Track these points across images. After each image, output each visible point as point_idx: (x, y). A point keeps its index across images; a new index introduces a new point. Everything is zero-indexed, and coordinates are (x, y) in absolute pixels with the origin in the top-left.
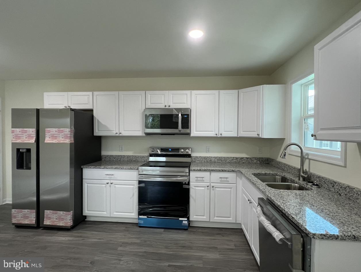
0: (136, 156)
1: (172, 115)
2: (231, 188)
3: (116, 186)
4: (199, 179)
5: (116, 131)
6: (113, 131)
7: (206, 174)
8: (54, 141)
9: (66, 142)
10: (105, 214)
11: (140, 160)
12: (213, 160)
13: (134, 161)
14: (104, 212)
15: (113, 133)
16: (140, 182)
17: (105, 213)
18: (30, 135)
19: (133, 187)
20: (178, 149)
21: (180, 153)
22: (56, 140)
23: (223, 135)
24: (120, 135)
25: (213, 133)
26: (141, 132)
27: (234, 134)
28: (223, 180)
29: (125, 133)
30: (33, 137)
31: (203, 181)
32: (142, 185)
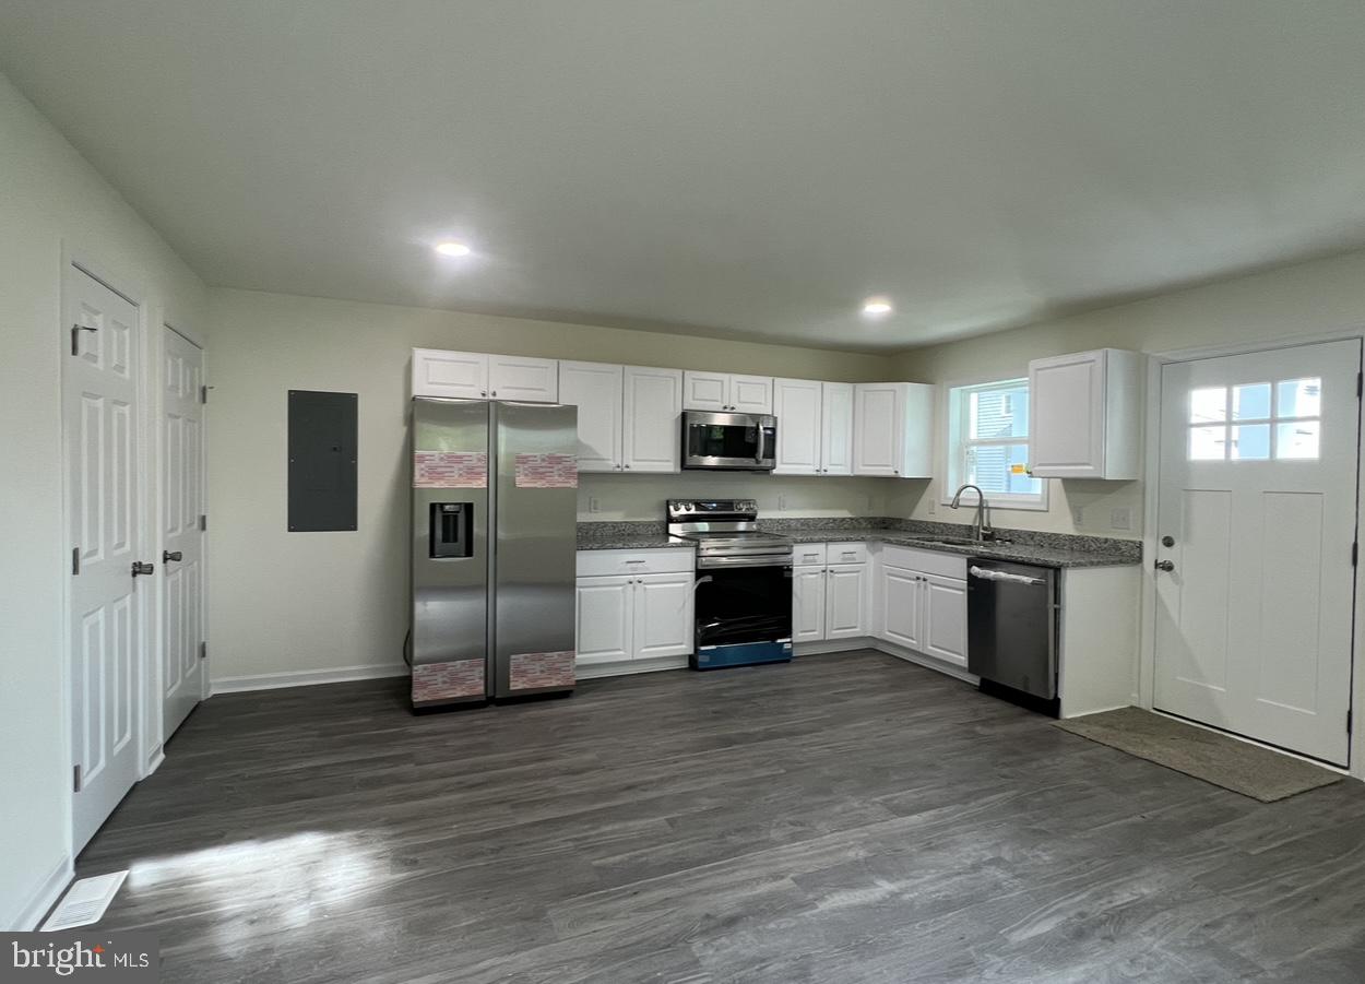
0: (632, 523)
1: (745, 428)
2: (858, 572)
3: (647, 586)
4: (808, 558)
5: (614, 461)
6: (608, 460)
7: (819, 548)
8: (539, 484)
9: (568, 485)
10: (621, 655)
11: (641, 530)
12: (793, 524)
13: (629, 535)
14: (619, 650)
15: (610, 465)
16: (699, 573)
17: (621, 653)
18: (473, 468)
19: (684, 587)
20: (729, 504)
21: (736, 512)
22: (544, 482)
23: (828, 473)
24: (626, 470)
25: (811, 467)
26: (671, 464)
27: (843, 470)
28: (848, 558)
29: (636, 467)
30: (479, 473)
31: (814, 562)
32: (708, 579)
